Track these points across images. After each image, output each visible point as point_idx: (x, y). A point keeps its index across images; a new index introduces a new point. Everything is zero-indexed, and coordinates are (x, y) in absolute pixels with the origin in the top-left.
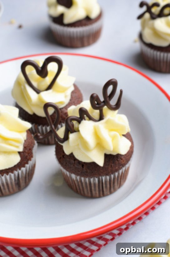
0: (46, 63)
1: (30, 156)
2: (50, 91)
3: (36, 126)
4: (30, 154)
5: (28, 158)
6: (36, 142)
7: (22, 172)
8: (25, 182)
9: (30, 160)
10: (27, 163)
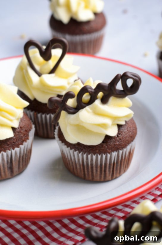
0: (51, 44)
1: (26, 138)
2: (52, 75)
3: (36, 113)
4: (25, 136)
5: (23, 139)
6: (33, 126)
7: (16, 153)
8: (19, 167)
9: (26, 141)
10: (22, 144)
